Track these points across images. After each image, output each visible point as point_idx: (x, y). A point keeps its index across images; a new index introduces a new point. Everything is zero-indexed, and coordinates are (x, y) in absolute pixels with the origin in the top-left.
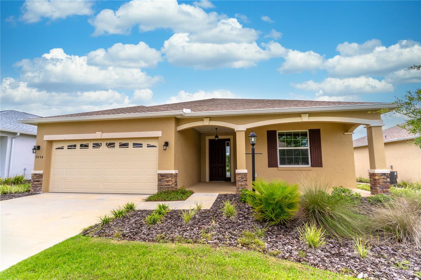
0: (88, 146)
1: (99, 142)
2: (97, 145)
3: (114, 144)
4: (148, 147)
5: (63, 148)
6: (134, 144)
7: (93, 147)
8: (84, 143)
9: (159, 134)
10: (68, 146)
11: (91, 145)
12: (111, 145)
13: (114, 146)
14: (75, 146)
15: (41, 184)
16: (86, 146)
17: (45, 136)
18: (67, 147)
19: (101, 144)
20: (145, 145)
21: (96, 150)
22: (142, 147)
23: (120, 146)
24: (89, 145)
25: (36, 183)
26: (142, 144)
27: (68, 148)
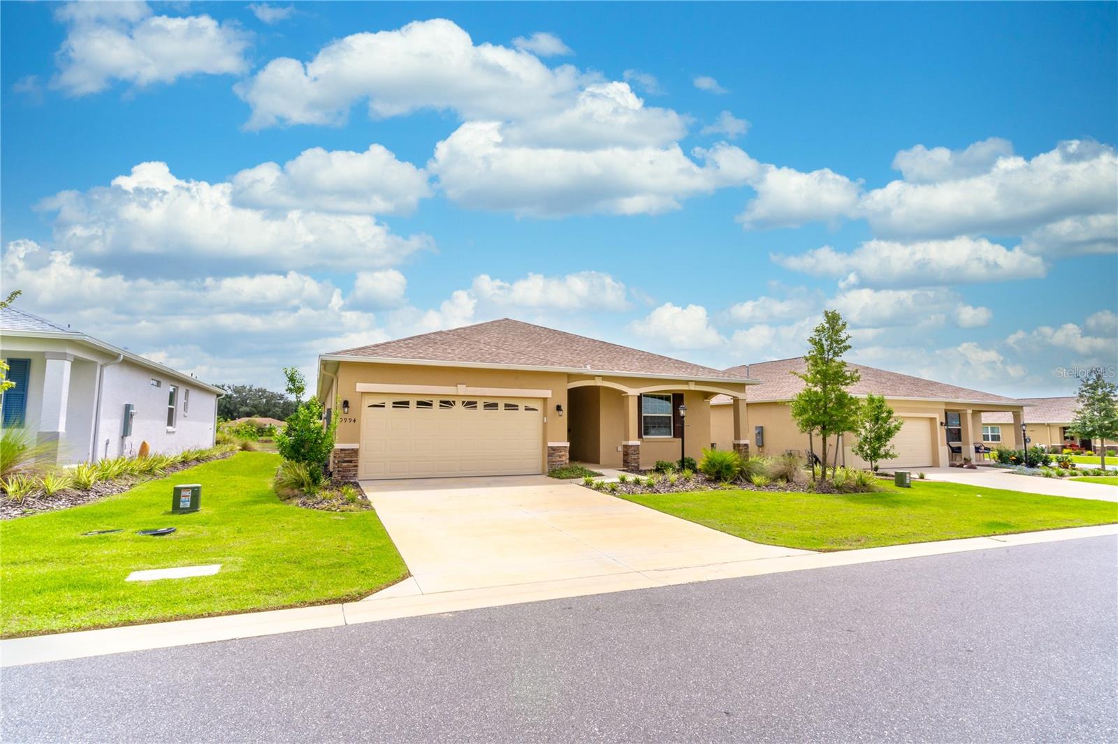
0: (431, 405)
1: (450, 399)
2: (446, 404)
3: (476, 403)
4: (526, 410)
5: (384, 406)
6: (506, 405)
7: (441, 406)
8: (425, 399)
9: (548, 393)
10: (394, 403)
11: (436, 404)
12: (470, 404)
13: (476, 407)
14: (407, 403)
15: (356, 466)
16: (429, 404)
17: (357, 384)
18: (392, 405)
19: (454, 402)
20: (521, 408)
21: (445, 411)
22: (517, 409)
23: (485, 406)
24: (434, 403)
25: (345, 464)
26: (517, 406)
27: (393, 407)
